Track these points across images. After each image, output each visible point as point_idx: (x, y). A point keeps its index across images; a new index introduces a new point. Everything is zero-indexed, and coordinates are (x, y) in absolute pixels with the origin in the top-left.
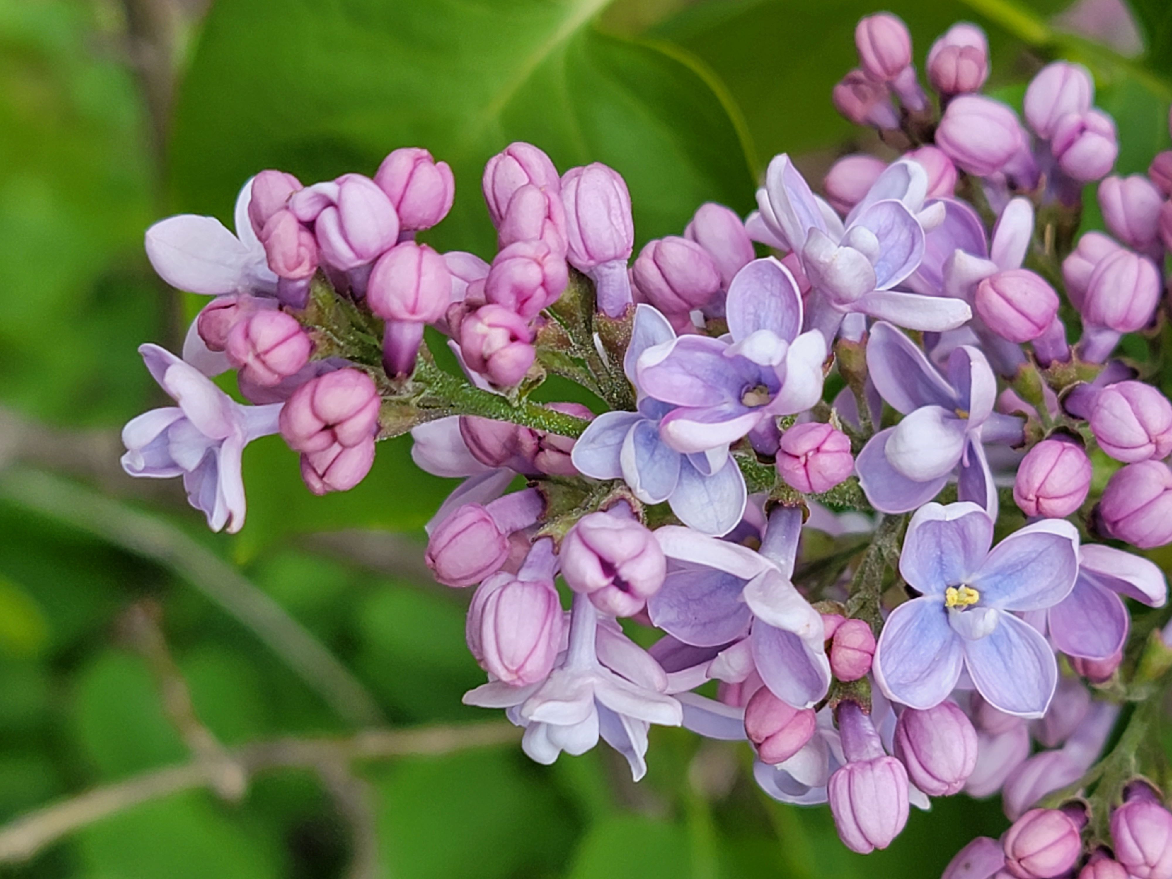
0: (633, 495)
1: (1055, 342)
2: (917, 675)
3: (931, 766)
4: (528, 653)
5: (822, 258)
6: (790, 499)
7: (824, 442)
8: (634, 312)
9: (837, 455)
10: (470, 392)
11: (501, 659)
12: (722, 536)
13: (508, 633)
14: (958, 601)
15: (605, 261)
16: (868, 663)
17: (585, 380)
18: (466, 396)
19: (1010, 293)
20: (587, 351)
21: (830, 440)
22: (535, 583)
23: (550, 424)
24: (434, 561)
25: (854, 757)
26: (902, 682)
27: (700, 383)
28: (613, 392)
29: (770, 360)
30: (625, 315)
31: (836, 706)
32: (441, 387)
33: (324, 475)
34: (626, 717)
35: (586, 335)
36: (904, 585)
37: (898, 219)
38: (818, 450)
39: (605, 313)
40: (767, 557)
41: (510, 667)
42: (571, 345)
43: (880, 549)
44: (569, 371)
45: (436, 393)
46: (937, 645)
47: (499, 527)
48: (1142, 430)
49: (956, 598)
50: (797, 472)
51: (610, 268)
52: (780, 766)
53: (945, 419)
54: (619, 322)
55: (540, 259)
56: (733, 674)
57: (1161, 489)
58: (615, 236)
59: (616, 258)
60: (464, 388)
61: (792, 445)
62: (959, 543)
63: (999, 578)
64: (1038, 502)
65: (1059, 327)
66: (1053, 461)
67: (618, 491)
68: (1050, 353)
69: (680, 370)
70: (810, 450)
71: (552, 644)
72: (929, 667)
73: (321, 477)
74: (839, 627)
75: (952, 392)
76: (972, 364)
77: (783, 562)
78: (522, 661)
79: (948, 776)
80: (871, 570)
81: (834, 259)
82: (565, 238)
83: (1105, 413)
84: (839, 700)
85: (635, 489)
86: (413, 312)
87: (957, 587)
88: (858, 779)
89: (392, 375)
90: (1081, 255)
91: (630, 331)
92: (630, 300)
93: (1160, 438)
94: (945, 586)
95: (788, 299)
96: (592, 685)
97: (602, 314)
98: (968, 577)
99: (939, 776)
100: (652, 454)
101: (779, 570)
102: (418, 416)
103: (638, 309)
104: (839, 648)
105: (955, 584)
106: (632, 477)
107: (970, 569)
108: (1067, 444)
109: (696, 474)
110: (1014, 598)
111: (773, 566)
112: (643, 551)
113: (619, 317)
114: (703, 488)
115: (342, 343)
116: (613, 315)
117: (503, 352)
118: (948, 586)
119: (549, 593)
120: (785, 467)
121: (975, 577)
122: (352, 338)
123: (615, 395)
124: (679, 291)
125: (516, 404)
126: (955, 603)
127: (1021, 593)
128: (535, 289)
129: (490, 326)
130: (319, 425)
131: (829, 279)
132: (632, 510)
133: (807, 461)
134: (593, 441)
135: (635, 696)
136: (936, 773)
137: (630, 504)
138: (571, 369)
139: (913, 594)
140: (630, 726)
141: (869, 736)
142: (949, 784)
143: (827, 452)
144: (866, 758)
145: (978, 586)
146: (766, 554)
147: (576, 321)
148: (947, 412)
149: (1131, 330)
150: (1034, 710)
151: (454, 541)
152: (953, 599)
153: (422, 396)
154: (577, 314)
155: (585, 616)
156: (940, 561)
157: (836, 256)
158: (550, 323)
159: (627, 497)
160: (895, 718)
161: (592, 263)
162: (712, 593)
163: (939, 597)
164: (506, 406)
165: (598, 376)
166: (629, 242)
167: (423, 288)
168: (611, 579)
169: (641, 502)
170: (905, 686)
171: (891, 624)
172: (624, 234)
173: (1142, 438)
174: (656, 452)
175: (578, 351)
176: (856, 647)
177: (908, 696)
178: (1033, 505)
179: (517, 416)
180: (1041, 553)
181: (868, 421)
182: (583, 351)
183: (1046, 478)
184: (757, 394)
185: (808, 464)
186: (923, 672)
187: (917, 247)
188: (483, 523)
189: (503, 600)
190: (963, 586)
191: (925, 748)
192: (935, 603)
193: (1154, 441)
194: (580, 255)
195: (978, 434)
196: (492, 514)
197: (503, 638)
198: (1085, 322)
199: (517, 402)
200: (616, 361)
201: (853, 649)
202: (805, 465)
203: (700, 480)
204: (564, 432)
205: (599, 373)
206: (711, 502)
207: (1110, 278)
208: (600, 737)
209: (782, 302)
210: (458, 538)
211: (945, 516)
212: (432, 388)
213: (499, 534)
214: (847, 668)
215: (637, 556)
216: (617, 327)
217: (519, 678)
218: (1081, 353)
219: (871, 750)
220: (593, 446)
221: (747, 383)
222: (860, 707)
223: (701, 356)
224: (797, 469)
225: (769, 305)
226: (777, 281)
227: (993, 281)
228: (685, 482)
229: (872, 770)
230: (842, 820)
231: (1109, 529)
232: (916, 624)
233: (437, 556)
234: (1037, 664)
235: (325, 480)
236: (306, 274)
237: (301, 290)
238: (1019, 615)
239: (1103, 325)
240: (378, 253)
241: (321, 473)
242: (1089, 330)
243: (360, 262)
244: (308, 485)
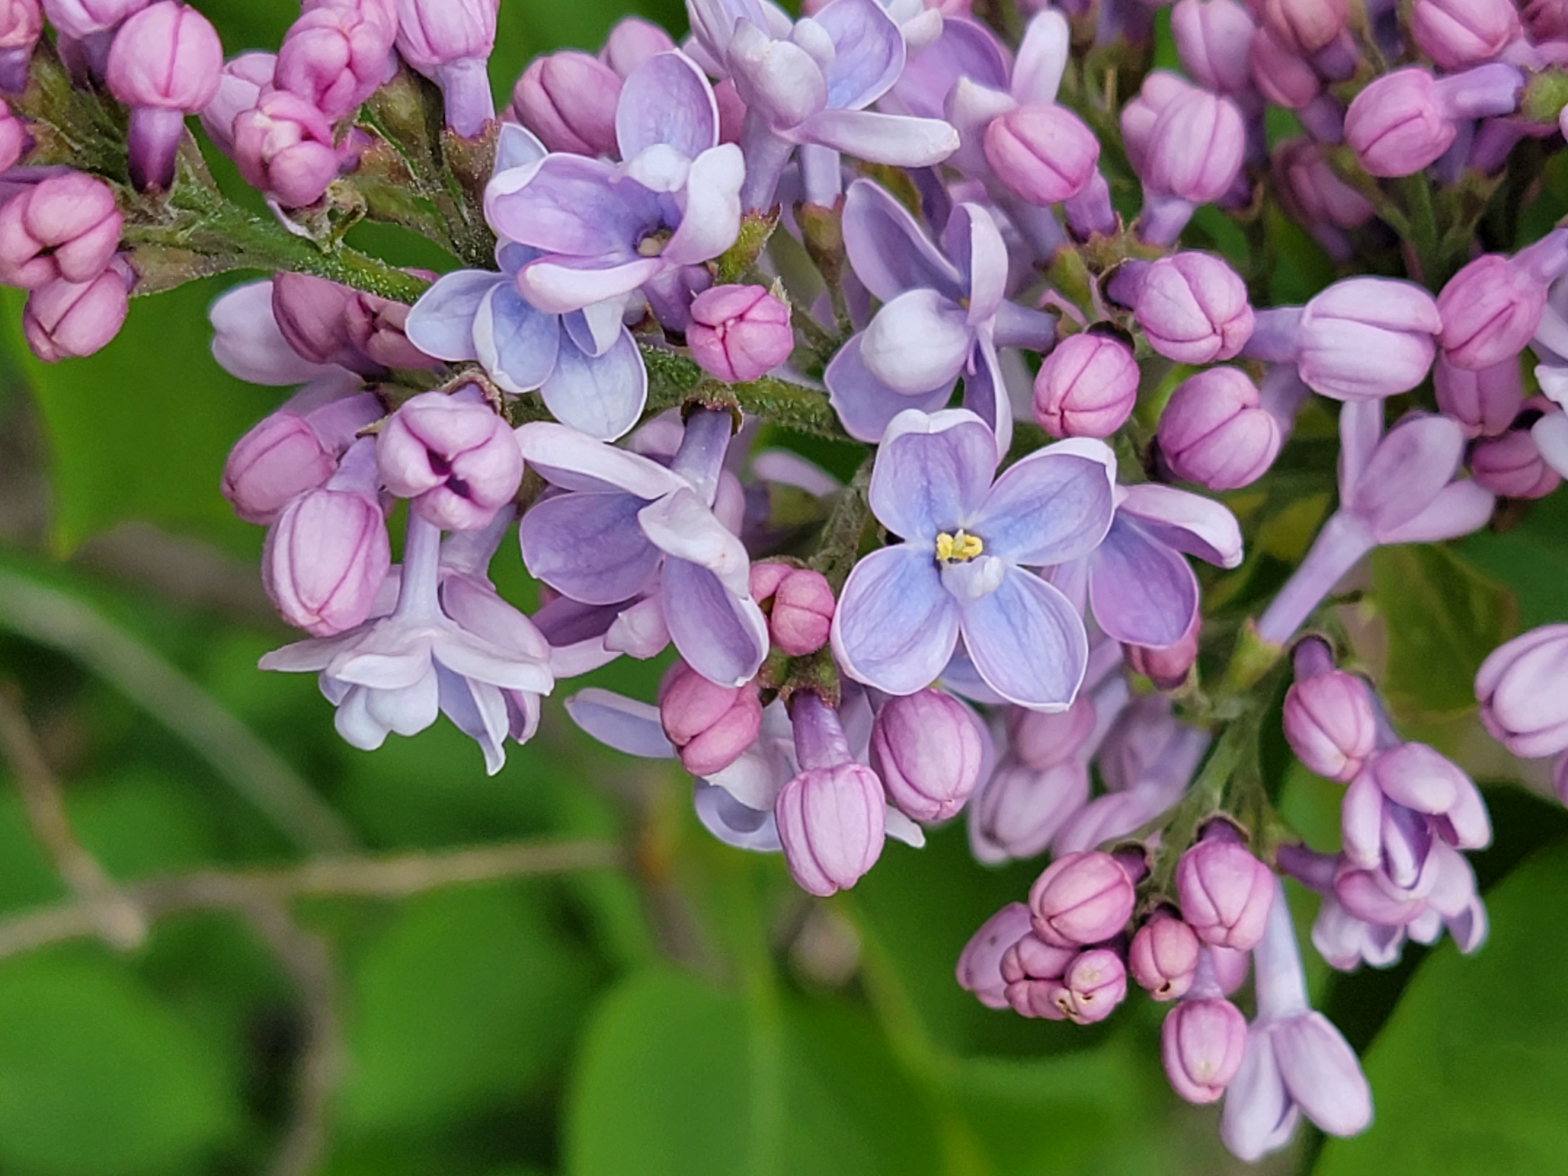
0: (488, 379)
1: (1095, 206)
2: (894, 650)
3: (915, 777)
4: (334, 585)
5: (749, 56)
6: (715, 399)
7: (751, 307)
8: (497, 132)
9: (769, 326)
10: (262, 230)
11: (297, 593)
12: (612, 440)
13: (307, 557)
14: (953, 552)
15: (453, 59)
16: (824, 629)
17: (434, 232)
18: (255, 234)
19: (1030, 133)
20: (434, 189)
21: (759, 305)
22: (348, 494)
23: (376, 281)
24: (233, 489)
25: (810, 764)
26: (873, 658)
27: (578, 222)
28: (470, 247)
29: (668, 184)
30: (482, 134)
31: (788, 696)
32: (220, 219)
33: (54, 332)
34: (476, 682)
35: (432, 167)
36: (885, 534)
37: (871, 23)
38: (741, 317)
39: (454, 131)
40: (679, 474)
41: (309, 604)
42: (410, 178)
43: (859, 493)
44: (410, 219)
45: (212, 227)
46: (923, 609)
47: (322, 442)
48: (1202, 316)
49: (950, 548)
50: (712, 347)
51: (461, 68)
52: (712, 780)
53: (941, 310)
54: (475, 145)
55: (346, 30)
56: (638, 642)
57: (1239, 407)
58: (467, 23)
59: (469, 54)
60: (253, 223)
61: (704, 311)
62: (952, 469)
63: (1009, 520)
64: (1062, 416)
65: (1099, 184)
66: (1083, 361)
67: (467, 374)
68: (1088, 222)
69: (550, 203)
70: (729, 319)
71: (371, 577)
72: (912, 639)
73: (48, 335)
74: (784, 579)
75: (954, 273)
76: (973, 225)
77: (700, 481)
78: (326, 596)
79: (937, 790)
80: (845, 521)
81: (765, 58)
82: (392, 15)
83: (1153, 294)
84: (792, 689)
85: (491, 370)
86: (167, 93)
87: (953, 534)
88: (813, 792)
89: (140, 188)
90: (1147, 104)
91: (491, 158)
92: (492, 115)
93: (1227, 327)
94: (934, 530)
95: (700, 108)
96: (430, 638)
97: (451, 133)
98: (967, 516)
99: (925, 791)
100: (519, 327)
101: (693, 489)
102: (193, 265)
103: (502, 130)
104: (783, 606)
105: (950, 527)
106: (488, 355)
107: (967, 504)
108: (1105, 340)
109: (580, 357)
110: (1029, 549)
111: (686, 484)
112: (488, 440)
113: (473, 137)
114: (588, 373)
115: (77, 147)
116: (467, 134)
117: (288, 153)
118: (939, 532)
119: (369, 509)
120: (696, 341)
121: (977, 518)
122: (93, 142)
123: (474, 252)
124: (575, 125)
125: (326, 249)
126: (950, 555)
127: (1039, 541)
128: (340, 71)
129: (273, 117)
130: (32, 248)
131: (760, 86)
132: (484, 396)
133: (725, 332)
134: (438, 308)
135: (489, 655)
136: (921, 786)
137: (482, 389)
138: (414, 216)
139: (892, 539)
140: (482, 697)
141: (831, 735)
142: (941, 803)
143: (754, 321)
144: (827, 765)
145: (981, 531)
146: (678, 470)
147: (418, 146)
148: (947, 301)
149: (1208, 199)
150: (1055, 701)
151: (260, 460)
152: (946, 548)
153: (192, 229)
154: (419, 136)
155: (422, 547)
156: (928, 494)
157: (768, 52)
158: (380, 144)
159: (478, 380)
160: (872, 716)
161: (436, 60)
163: (927, 546)
164: (314, 252)
165: (450, 225)
166: (488, 34)
167: (180, 61)
168: (444, 479)
169: (500, 389)
170: (877, 663)
171: (857, 578)
172: (480, 21)
173: (1204, 327)
174: (525, 325)
175: (421, 189)
176: (806, 605)
177: (879, 676)
178: (1056, 420)
179: (330, 267)
180: (1066, 484)
182: (428, 188)
183: (1074, 381)
184: (658, 240)
185: (727, 337)
186: (903, 646)
187: (894, 60)
188: (300, 438)
189: (302, 512)
190: (961, 532)
191: (907, 752)
192: (921, 554)
193: (1219, 331)
194: (418, 48)
195: (988, 330)
196: (311, 424)
197: (299, 564)
198: (1146, 189)
199: (328, 246)
200: (474, 202)
201: (802, 608)
202: (723, 339)
203: (585, 366)
204: (398, 297)
205: (451, 220)
206: (599, 395)
208: (440, 712)
209: (692, 113)
210: (266, 456)
211: (928, 427)
212: (206, 219)
213: (322, 451)
214: (793, 634)
215: (478, 447)
216: (472, 153)
217: (323, 621)
218: (1140, 232)
219: (833, 753)
220: (437, 315)
221: (646, 226)
222: (820, 697)
223: (581, 186)
224: (712, 343)
225: (675, 117)
226: (686, 84)
227: (1008, 120)
228: (564, 367)
229: (833, 779)
230: (793, 849)
231: (1170, 463)
232: (894, 579)
233: (237, 482)
234: (1062, 639)
235: (54, 338)
236: (22, 41)
237: (16, 65)
238: (1036, 570)
239: (1169, 193)
240: (121, 15)
241: (48, 328)
242: (1150, 199)
243: (96, 27)
244: (32, 346)
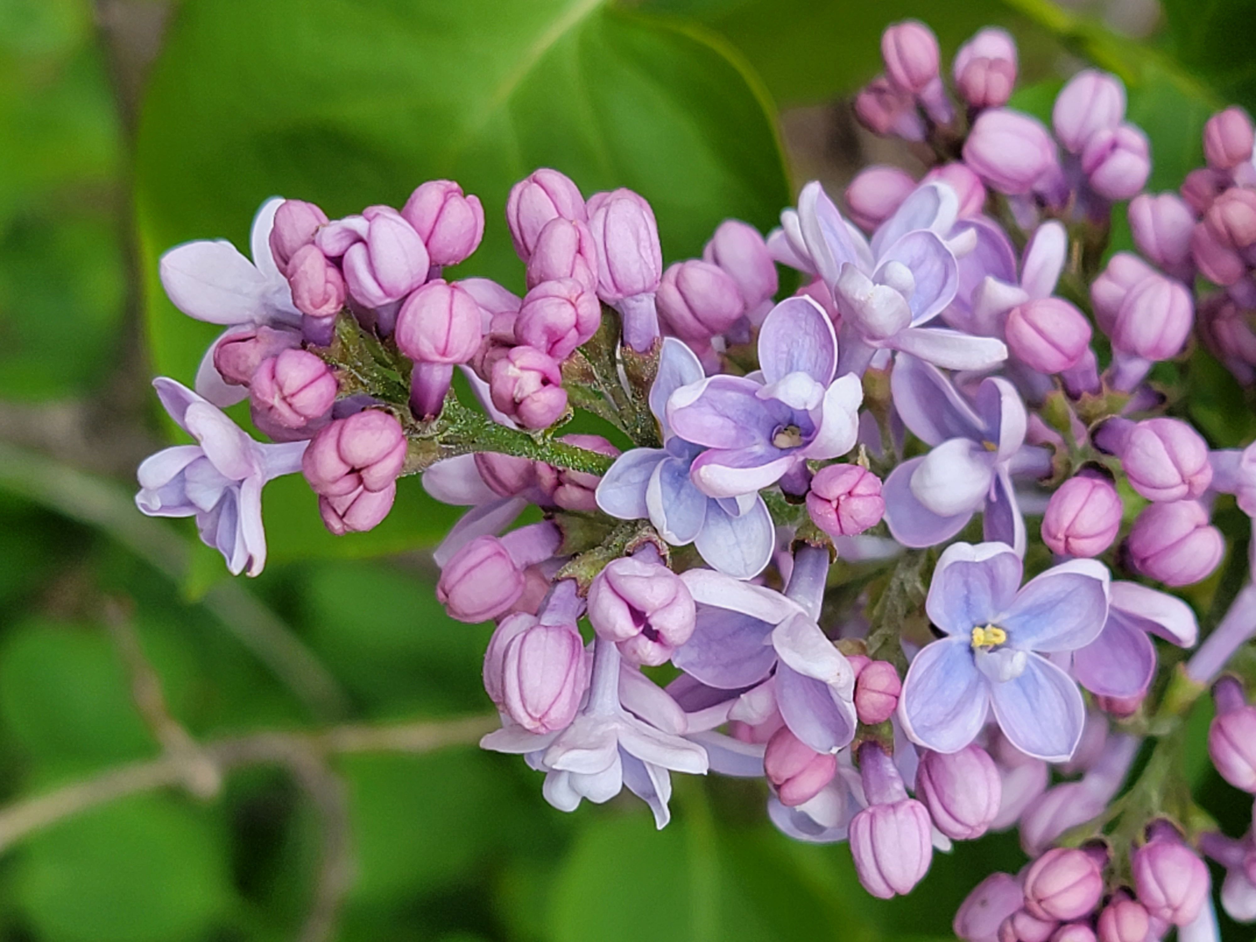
0: (660, 538)
1: (1086, 373)
2: (941, 718)
3: (954, 809)
4: (552, 700)
5: (857, 296)
6: (817, 538)
7: (856, 485)
8: (661, 346)
9: (870, 499)
10: (494, 430)
11: (524, 706)
12: (749, 579)
13: (532, 681)
14: (984, 641)
15: (633, 294)
16: (893, 706)
17: (608, 413)
18: (490, 434)
19: (1041, 324)
20: (611, 385)
21: (862, 483)
22: (559, 627)
23: (573, 461)
24: (447, 595)
25: (875, 800)
26: (927, 724)
27: (732, 424)
28: (637, 427)
29: (806, 404)
30: (652, 349)
31: (857, 747)
32: (465, 424)
33: (344, 515)
34: (651, 765)
35: (610, 369)
36: (928, 623)
37: (931, 249)
38: (850, 494)
39: (632, 348)
40: (795, 601)
41: (534, 714)
42: (595, 378)
43: (902, 584)
44: (591, 403)
45: (459, 430)
46: (962, 685)
47: (514, 562)
48: (1174, 470)
49: (982, 638)
50: (829, 516)
51: (637, 301)
52: (799, 808)
53: (973, 451)
54: (647, 357)
55: (573, 300)
56: (754, 716)
57: (1192, 527)
58: (645, 271)
59: (645, 291)
60: (487, 425)
61: (823, 488)
62: (987, 582)
63: (1027, 617)
64: (1067, 541)
65: (1090, 357)
66: (1083, 499)
67: (645, 533)
68: (1080, 385)
69: (712, 411)
70: (842, 494)
71: (576, 690)
72: (954, 709)
73: (341, 518)
74: (864, 668)
75: (980, 423)
76: (1003, 398)
77: (810, 605)
78: (547, 708)
79: (971, 820)
80: (893, 605)
81: (869, 298)
82: (595, 273)
83: (1137, 451)
84: (861, 741)
85: (662, 530)
86: (444, 354)
87: (983, 627)
88: (880, 823)
89: (419, 417)
90: (1111, 278)
91: (656, 365)
92: (657, 333)
93: (1194, 479)
94: (970, 626)
95: (822, 338)
96: (616, 730)
97: (629, 349)
98: (995, 616)
99: (962, 819)
100: (678, 493)
101: (807, 614)
102: (439, 453)
103: (664, 343)
104: (865, 691)
105: (982, 623)
106: (659, 518)
107: (998, 609)
108: (1098, 482)
109: (723, 514)
110: (1041, 638)
111: (801, 609)
112: (674, 598)
113: (646, 352)
114: (729, 527)
115: (365, 381)
116: (640, 349)
117: (535, 397)
118: (974, 626)
119: (574, 637)
120: (817, 511)
121: (1003, 617)
122: (375, 375)
123: (639, 430)
124: (701, 318)
125: (540, 442)
126: (981, 644)
127: (1049, 633)
128: (569, 330)
129: (522, 368)
130: (344, 469)
131: (864, 318)
132: (659, 553)
133: (838, 504)
134: (617, 479)
135: (660, 743)
136: (959, 816)
137: (657, 548)
138: (593, 401)
139: (939, 634)
140: (655, 773)
141: (891, 778)
142: (972, 828)
143: (859, 496)
144: (889, 801)
145: (1004, 625)
146: (793, 597)
147: (600, 353)
148: (975, 444)
149: (1161, 359)
150: (1061, 754)
151: (468, 577)
152: (979, 639)
153: (445, 434)
154: (602, 346)
155: (608, 660)
156: (967, 600)
157: (872, 294)
158: (575, 357)
159: (654, 540)
160: (917, 759)
161: (620, 296)
162: (735, 633)
163: (965, 638)
164: (530, 444)
165: (620, 410)
166: (657, 274)
167: (455, 329)
168: (641, 628)
169: (668, 544)
170: (930, 729)
171: (917, 666)
172: (652, 267)
173: (1177, 479)
174: (682, 491)
175: (602, 385)
176: (881, 689)
177: (933, 739)
178: (1062, 544)
179: (540, 453)
180: (1070, 593)
181: (891, 451)
182: (607, 384)
183: (1077, 516)
184: (788, 435)
185: (840, 507)
186: (947, 715)
187: (950, 280)
188: (496, 558)
189: (527, 646)
190: (989, 627)
191: (948, 791)
192: (961, 644)
193: (1187, 482)
194: (607, 288)
195: (1005, 467)
196: (507, 547)
197: (527, 685)
198: (1115, 349)
199: (541, 440)
200: (641, 396)
201: (879, 692)
202: (837, 509)
203: (727, 521)
204: (588, 470)
205: (622, 408)
206: (738, 544)
207: (1142, 305)
208: (624, 785)
209: (816, 340)
210: (473, 573)
211: (975, 557)
212: (455, 425)
213: (515, 569)
214: (872, 711)
215: (668, 605)
216: (644, 362)
217: (543, 725)
218: (1111, 381)
219: (893, 792)
220: (617, 483)
221: (779, 424)
222: (882, 748)
223: (733, 395)
224: (830, 513)
225: (803, 345)
226: (812, 320)
227: (1024, 310)
228: (711, 522)
229: (895, 813)
230: (863, 865)
231: (1137, 565)
232: (942, 664)
233: (450, 591)
234: (1064, 706)
235: (345, 520)
236: (332, 311)
237: (326, 327)
238: (1046, 655)
239: (1133, 353)
240: (408, 291)
241: (340, 513)
242: (1119, 358)
243: (388, 300)
244: (327, 524)
